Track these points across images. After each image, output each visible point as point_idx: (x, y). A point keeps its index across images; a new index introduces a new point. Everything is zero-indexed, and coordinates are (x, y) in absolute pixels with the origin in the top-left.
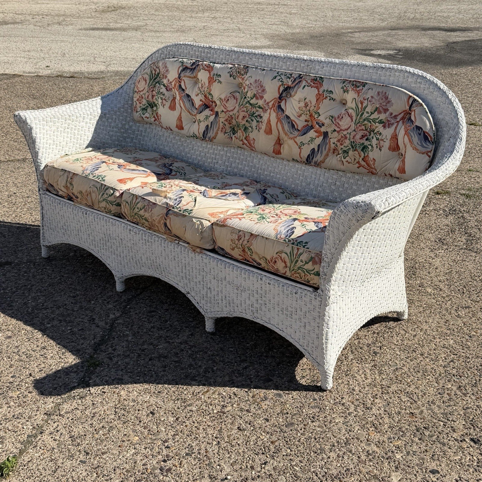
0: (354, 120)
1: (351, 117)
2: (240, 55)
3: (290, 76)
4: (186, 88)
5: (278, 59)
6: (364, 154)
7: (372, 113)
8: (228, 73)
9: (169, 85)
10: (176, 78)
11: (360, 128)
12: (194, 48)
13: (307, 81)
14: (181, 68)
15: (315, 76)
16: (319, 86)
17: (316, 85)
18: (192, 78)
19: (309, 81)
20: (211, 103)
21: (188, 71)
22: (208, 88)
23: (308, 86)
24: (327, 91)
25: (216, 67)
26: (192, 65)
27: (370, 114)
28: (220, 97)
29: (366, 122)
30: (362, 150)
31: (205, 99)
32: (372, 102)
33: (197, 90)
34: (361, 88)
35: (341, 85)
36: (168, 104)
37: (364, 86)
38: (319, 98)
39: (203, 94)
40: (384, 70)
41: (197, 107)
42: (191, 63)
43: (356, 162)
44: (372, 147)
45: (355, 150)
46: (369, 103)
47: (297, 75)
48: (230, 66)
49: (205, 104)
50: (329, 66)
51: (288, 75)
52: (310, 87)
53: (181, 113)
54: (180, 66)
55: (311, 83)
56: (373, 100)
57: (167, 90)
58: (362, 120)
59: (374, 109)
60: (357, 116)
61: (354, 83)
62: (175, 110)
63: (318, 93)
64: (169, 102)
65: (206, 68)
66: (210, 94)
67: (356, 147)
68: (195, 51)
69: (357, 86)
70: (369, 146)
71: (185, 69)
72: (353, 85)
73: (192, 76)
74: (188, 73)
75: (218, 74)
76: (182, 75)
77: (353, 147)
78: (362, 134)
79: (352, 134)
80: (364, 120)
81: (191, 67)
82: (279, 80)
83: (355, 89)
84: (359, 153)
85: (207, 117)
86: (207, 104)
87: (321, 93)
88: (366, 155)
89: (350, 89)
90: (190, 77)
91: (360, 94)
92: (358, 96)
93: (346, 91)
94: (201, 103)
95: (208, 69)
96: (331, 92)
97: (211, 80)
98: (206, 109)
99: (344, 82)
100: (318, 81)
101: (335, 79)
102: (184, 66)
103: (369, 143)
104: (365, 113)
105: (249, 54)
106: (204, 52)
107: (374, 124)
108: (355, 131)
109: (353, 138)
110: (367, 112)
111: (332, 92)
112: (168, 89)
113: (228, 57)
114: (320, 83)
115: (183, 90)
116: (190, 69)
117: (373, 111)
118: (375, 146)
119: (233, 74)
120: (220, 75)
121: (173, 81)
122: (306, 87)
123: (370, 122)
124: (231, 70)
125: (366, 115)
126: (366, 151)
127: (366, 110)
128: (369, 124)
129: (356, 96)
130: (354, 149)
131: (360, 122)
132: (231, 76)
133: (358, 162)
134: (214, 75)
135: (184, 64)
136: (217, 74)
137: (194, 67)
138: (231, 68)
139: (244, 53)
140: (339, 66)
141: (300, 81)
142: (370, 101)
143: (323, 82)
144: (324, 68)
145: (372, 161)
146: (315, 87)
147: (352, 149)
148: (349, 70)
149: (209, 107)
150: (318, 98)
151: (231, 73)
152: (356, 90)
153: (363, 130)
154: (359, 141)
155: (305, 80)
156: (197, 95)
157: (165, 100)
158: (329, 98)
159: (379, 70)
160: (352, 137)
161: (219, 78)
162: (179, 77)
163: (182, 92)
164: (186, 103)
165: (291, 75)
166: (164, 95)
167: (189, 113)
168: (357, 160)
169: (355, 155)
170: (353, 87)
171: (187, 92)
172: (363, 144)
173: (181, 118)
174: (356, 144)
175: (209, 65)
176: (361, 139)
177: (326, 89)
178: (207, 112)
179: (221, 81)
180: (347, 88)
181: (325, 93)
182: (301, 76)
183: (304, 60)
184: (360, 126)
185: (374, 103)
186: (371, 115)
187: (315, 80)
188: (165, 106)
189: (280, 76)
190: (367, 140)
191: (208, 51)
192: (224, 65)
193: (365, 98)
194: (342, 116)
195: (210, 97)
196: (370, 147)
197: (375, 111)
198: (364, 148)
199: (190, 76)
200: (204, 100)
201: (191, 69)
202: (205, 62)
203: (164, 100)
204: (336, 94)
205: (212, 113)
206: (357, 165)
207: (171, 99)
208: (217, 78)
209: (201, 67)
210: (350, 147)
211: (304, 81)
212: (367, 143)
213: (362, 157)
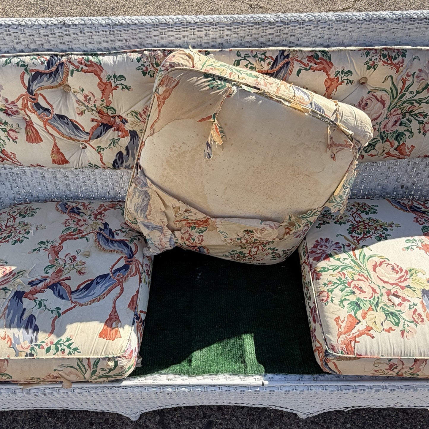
0: (387, 106)
1: (383, 103)
2: (137, 31)
3: (263, 57)
4: (51, 106)
5: (218, 27)
6: (399, 143)
7: (418, 92)
8: (138, 69)
9: (9, 107)
10: (22, 96)
11: (395, 113)
12: (27, 31)
13: (300, 61)
14: (27, 78)
15: (313, 51)
16: (326, 66)
17: (321, 66)
18: (56, 87)
19: (305, 61)
20: (112, 119)
21: (45, 79)
22: (103, 101)
23: (306, 69)
24: (342, 72)
25: (106, 64)
26: (48, 67)
27: (415, 93)
28: (133, 109)
29: (405, 105)
30: (396, 139)
31: (101, 118)
32: (420, 78)
33: (76, 105)
34: (400, 59)
35: (365, 59)
36: (22, 136)
37: (404, 56)
38: (331, 84)
39: (93, 110)
40: (416, 22)
41: (88, 131)
42: (42, 63)
43: (384, 153)
44: (411, 132)
45: (386, 141)
46: (416, 80)
47: (277, 54)
48: (135, 56)
49: (102, 123)
50: (320, 27)
51: (259, 56)
52: (311, 71)
53: (55, 144)
54: (24, 74)
55: (310, 64)
56: (423, 74)
57: (9, 115)
58: (401, 103)
59: (423, 86)
60: (394, 99)
61: (385, 52)
62: (42, 141)
63: (329, 78)
64: (23, 131)
65: (85, 68)
66: (108, 108)
67: (387, 138)
68: (31, 35)
69: (391, 58)
70: (405, 132)
71: (37, 75)
72: (384, 56)
73: (55, 84)
74: (46, 82)
75: (118, 74)
76: (34, 87)
77: (382, 138)
78: (396, 119)
79: (382, 123)
80: (404, 103)
81: (48, 71)
82: (247, 66)
83: (389, 62)
84: (391, 144)
85: (114, 142)
86: (105, 122)
87: (332, 77)
88: (401, 143)
89: (381, 63)
90: (52, 87)
91: (401, 69)
92: (397, 72)
93: (371, 66)
94: (95, 123)
95: (92, 69)
96: (350, 72)
97: (106, 88)
98: (107, 130)
99: (367, 54)
100: (322, 59)
101: (348, 51)
102: (33, 71)
103: (406, 128)
104: (407, 93)
105: (155, 25)
106: (53, 35)
107: (417, 105)
108: (386, 118)
109: (384, 128)
110: (411, 93)
111: (352, 73)
112: (10, 112)
113: (112, 36)
114: (326, 61)
115: (47, 110)
116: (46, 74)
117: (420, 90)
118: (416, 132)
119: (147, 69)
120: (121, 76)
121: (18, 100)
122: (303, 71)
123: (412, 103)
124: (141, 63)
125: (408, 96)
126: (401, 139)
127: (410, 90)
128: (410, 106)
129: (393, 72)
130: (385, 139)
131: (396, 106)
132: (144, 74)
133: (388, 154)
134: (109, 78)
135: (30, 68)
136: (115, 76)
137: (53, 69)
138: (139, 60)
139: (143, 25)
140: (338, 25)
141: (288, 63)
142: (417, 77)
143: (330, 58)
144: (312, 32)
145: (409, 149)
146: (320, 70)
147: (381, 141)
148: (356, 29)
149: (112, 127)
150: (329, 85)
151: (144, 68)
152: (392, 63)
153: (398, 114)
154: (392, 129)
155: (297, 60)
156: (81, 113)
157: (13, 131)
158: (346, 81)
159: (409, 23)
160: (382, 126)
161: (123, 82)
162: (30, 92)
163: (46, 113)
164: (61, 128)
165: (264, 54)
166: (6, 123)
167: (72, 139)
168: (386, 151)
169: (385, 146)
170: (385, 60)
171: (56, 111)
172: (397, 131)
173: (59, 149)
174: (387, 134)
175: (88, 61)
176: (393, 126)
177: (340, 70)
178: (111, 134)
179: (129, 86)
180: (374, 62)
181: (340, 77)
182: (286, 54)
183: (270, 23)
184: (395, 111)
185: (423, 79)
186: (416, 95)
187: (313, 57)
188: (17, 140)
189: (245, 59)
190: (401, 124)
191: (60, 31)
192: (120, 57)
193: (409, 74)
194: (364, 102)
195: (110, 112)
196: (407, 134)
197: (423, 90)
198: (399, 136)
199: (52, 85)
200: (99, 119)
201: (51, 74)
202: (73, 57)
203: (11, 132)
204: (357, 73)
205: (120, 133)
206: (386, 155)
207: (23, 126)
208: (118, 82)
209: (71, 68)
210: (379, 138)
211: (295, 62)
212: (401, 129)
213: (396, 146)
